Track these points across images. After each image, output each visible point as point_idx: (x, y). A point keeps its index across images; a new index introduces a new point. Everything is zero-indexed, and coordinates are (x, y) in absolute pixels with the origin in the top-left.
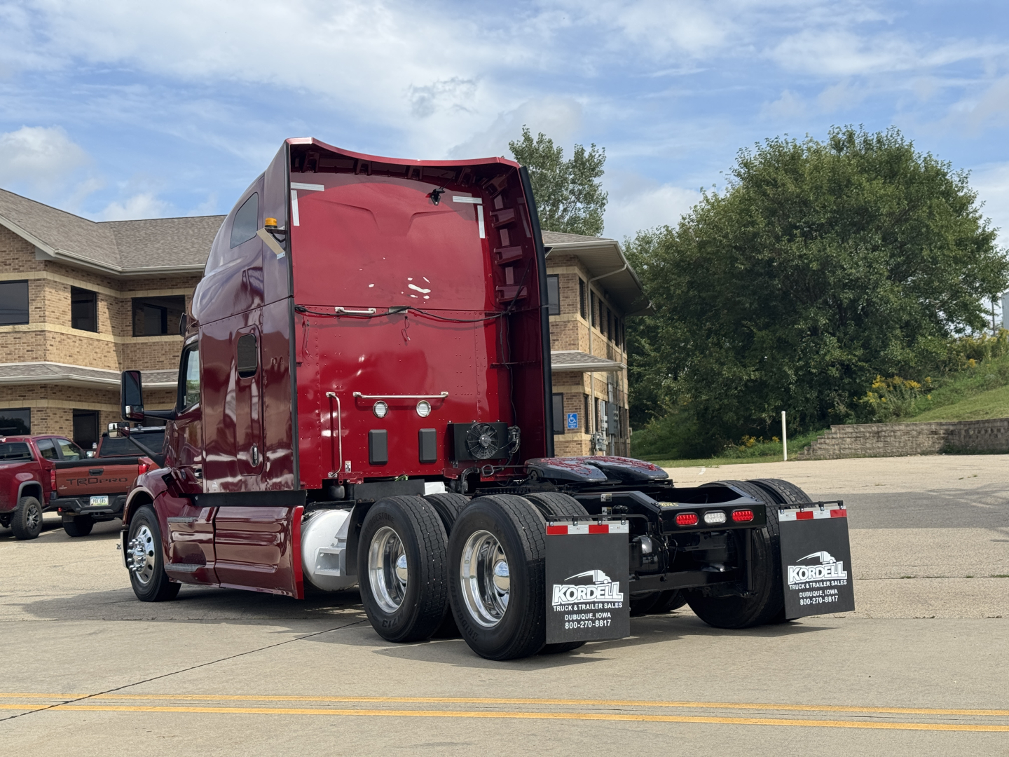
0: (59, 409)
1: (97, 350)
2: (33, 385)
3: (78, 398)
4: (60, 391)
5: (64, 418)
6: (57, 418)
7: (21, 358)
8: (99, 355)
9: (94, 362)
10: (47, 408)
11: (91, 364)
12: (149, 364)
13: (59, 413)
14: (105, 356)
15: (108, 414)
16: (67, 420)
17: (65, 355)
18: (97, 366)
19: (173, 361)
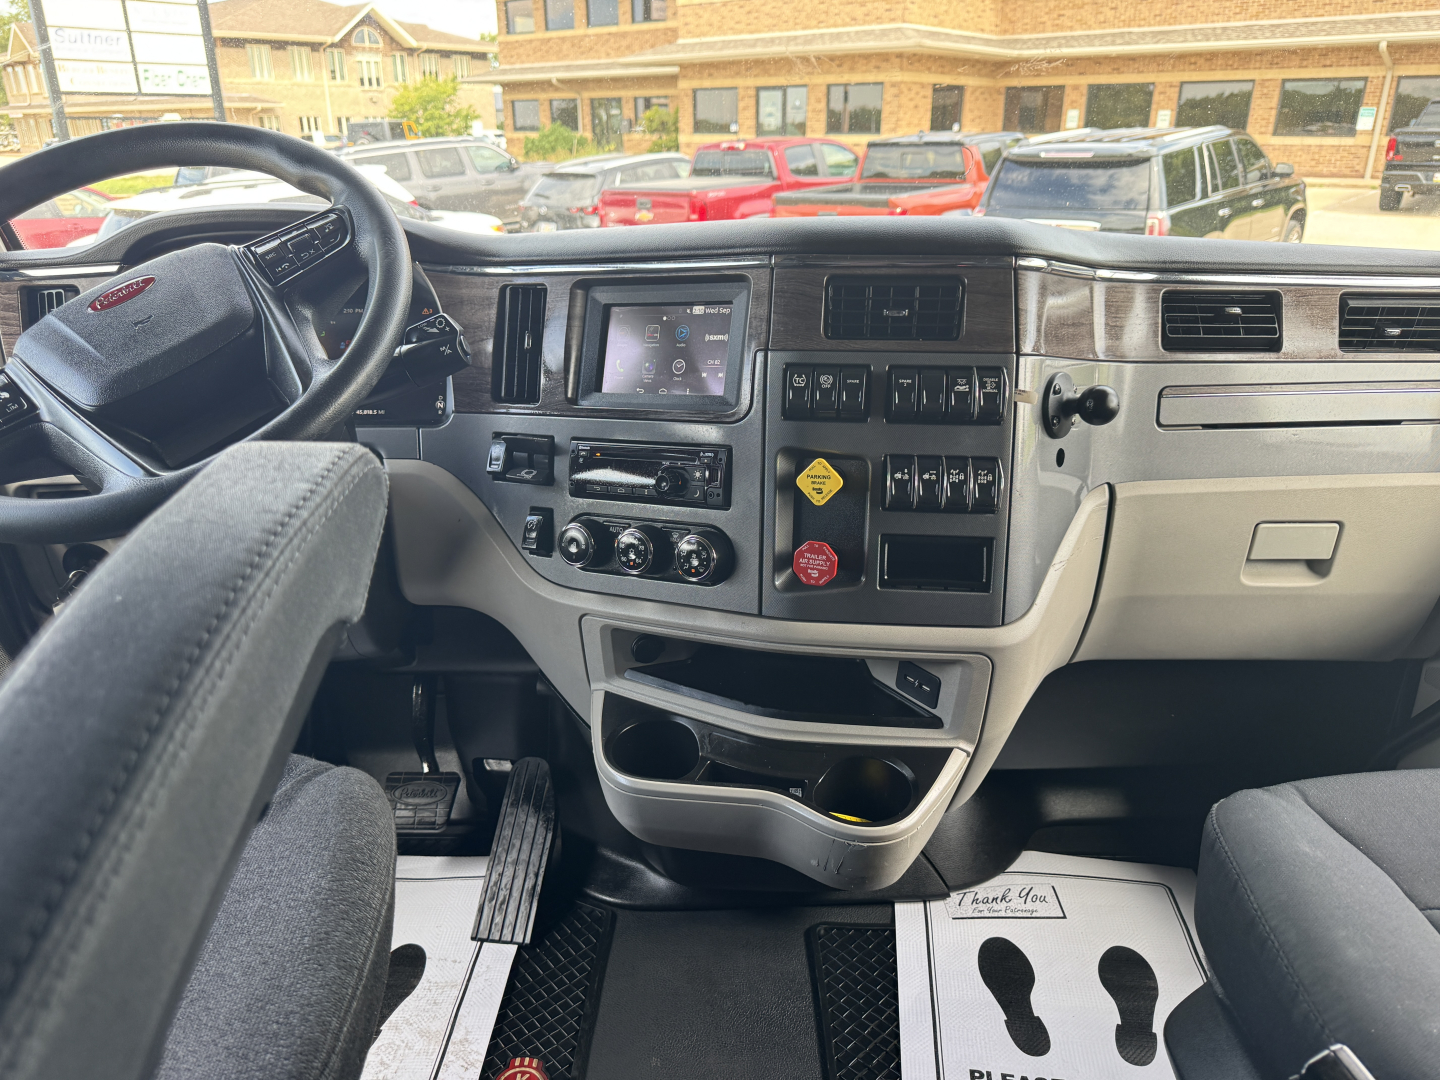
0: (915, 83)
1: (970, 9)
2: (887, 54)
3: (940, 70)
4: (919, 61)
5: (922, 94)
6: (912, 95)
7: (879, 20)
8: (971, 15)
9: (965, 24)
10: (902, 82)
11: (960, 27)
12: (1028, 27)
13: (915, 88)
14: (979, 17)
15: (975, 89)
16: (925, 97)
17: (929, 16)
18: (967, 29)
19: (1057, 22)
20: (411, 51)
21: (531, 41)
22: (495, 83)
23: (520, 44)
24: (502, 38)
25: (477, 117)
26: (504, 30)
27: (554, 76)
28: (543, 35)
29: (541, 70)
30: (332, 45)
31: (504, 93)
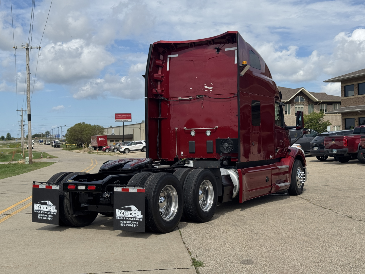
20: (316, 103)
21: (353, 98)
22: (339, 113)
23: (349, 99)
24: (343, 98)
25: (329, 125)
26: (344, 95)
27: (359, 110)
28: (357, 96)
29: (356, 108)
30: (287, 103)
31: (342, 116)
